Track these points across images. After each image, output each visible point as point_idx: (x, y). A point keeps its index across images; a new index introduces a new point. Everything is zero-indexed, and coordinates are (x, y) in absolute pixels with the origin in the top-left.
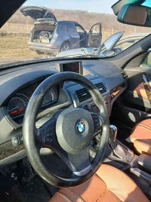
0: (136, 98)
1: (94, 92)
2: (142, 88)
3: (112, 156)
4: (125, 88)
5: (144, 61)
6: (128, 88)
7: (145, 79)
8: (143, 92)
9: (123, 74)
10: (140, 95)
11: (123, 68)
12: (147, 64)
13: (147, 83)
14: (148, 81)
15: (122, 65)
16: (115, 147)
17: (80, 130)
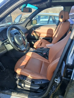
0: (33, 36)
1: (21, 31)
2: (33, 32)
3: (30, 50)
4: (28, 33)
5: (32, 24)
6: (29, 34)
7: (33, 29)
8: (34, 34)
9: (27, 29)
10: (33, 35)
11: (26, 27)
12: (33, 25)
13: (34, 30)
14: (35, 30)
15: (25, 26)
16: (30, 48)
17: (20, 39)
